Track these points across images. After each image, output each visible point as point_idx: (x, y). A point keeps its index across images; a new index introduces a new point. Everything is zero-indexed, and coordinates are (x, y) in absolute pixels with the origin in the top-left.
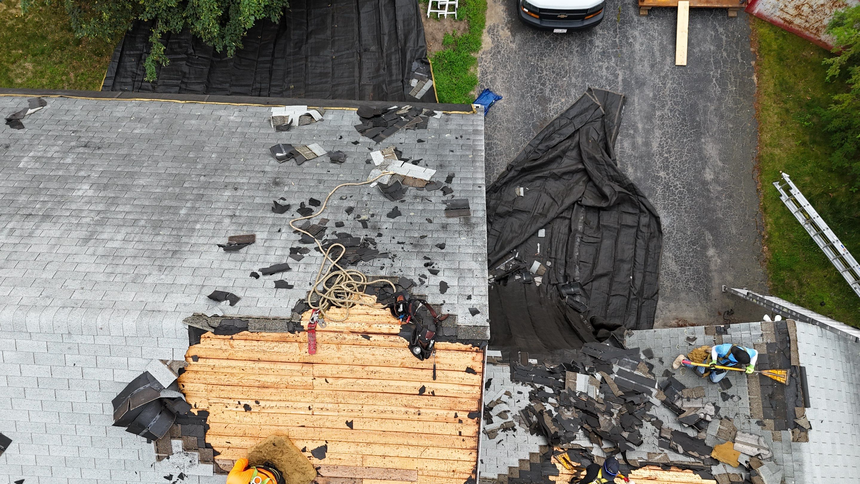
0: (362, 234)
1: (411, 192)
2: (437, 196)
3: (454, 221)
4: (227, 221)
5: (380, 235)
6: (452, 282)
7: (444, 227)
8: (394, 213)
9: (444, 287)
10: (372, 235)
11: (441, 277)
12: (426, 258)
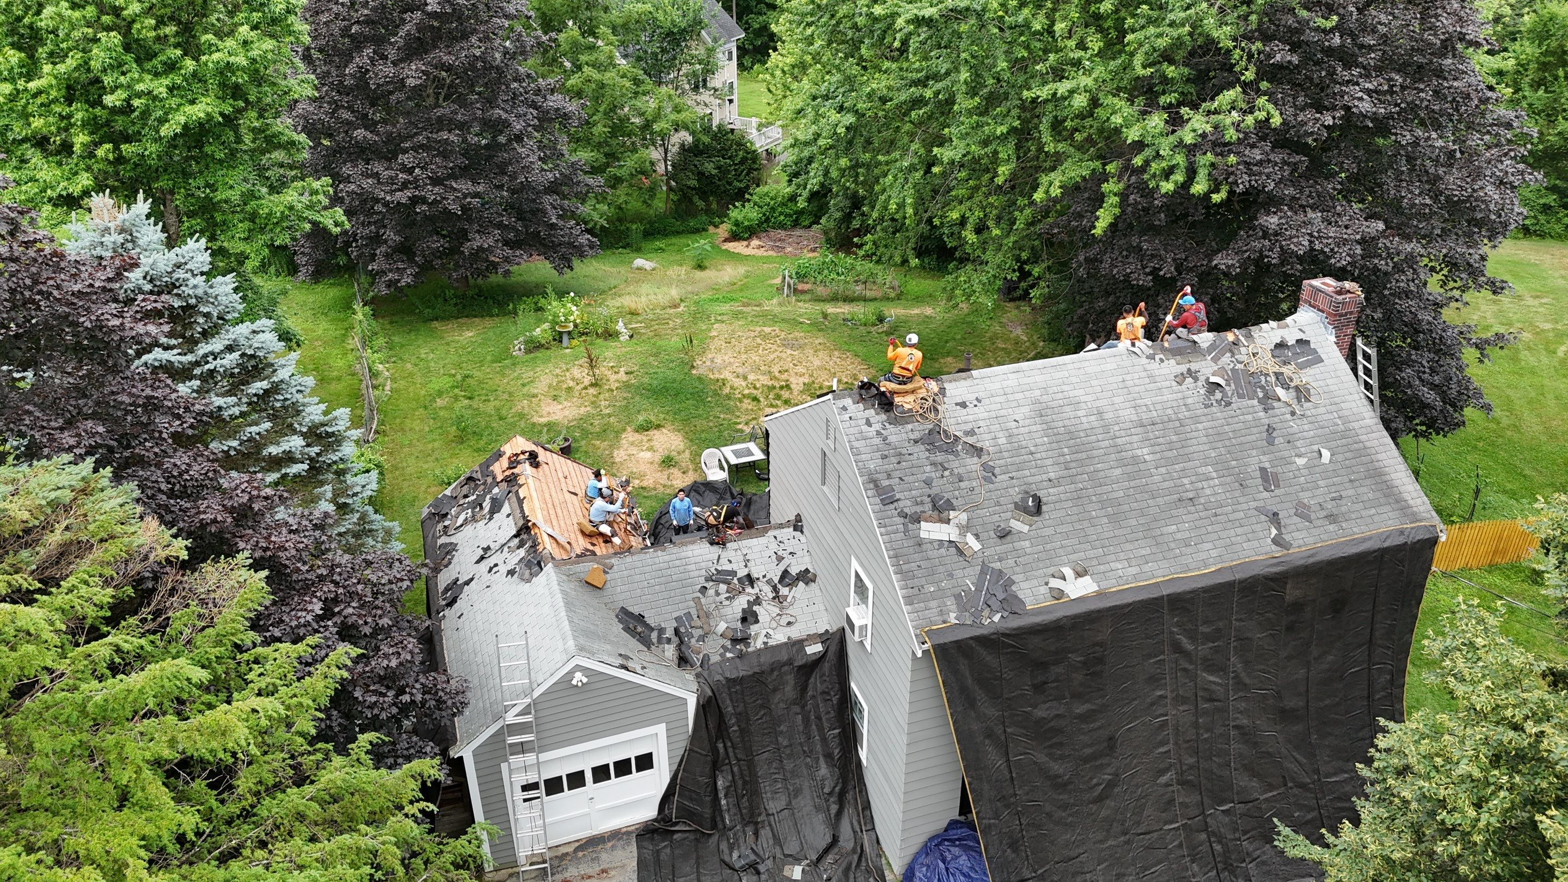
0: (940, 457)
1: (928, 507)
2: (907, 505)
3: (885, 483)
4: (1032, 449)
5: (927, 458)
6: (865, 428)
7: (889, 477)
8: (928, 483)
9: (869, 423)
10: (933, 458)
11: (871, 431)
12: (889, 444)
